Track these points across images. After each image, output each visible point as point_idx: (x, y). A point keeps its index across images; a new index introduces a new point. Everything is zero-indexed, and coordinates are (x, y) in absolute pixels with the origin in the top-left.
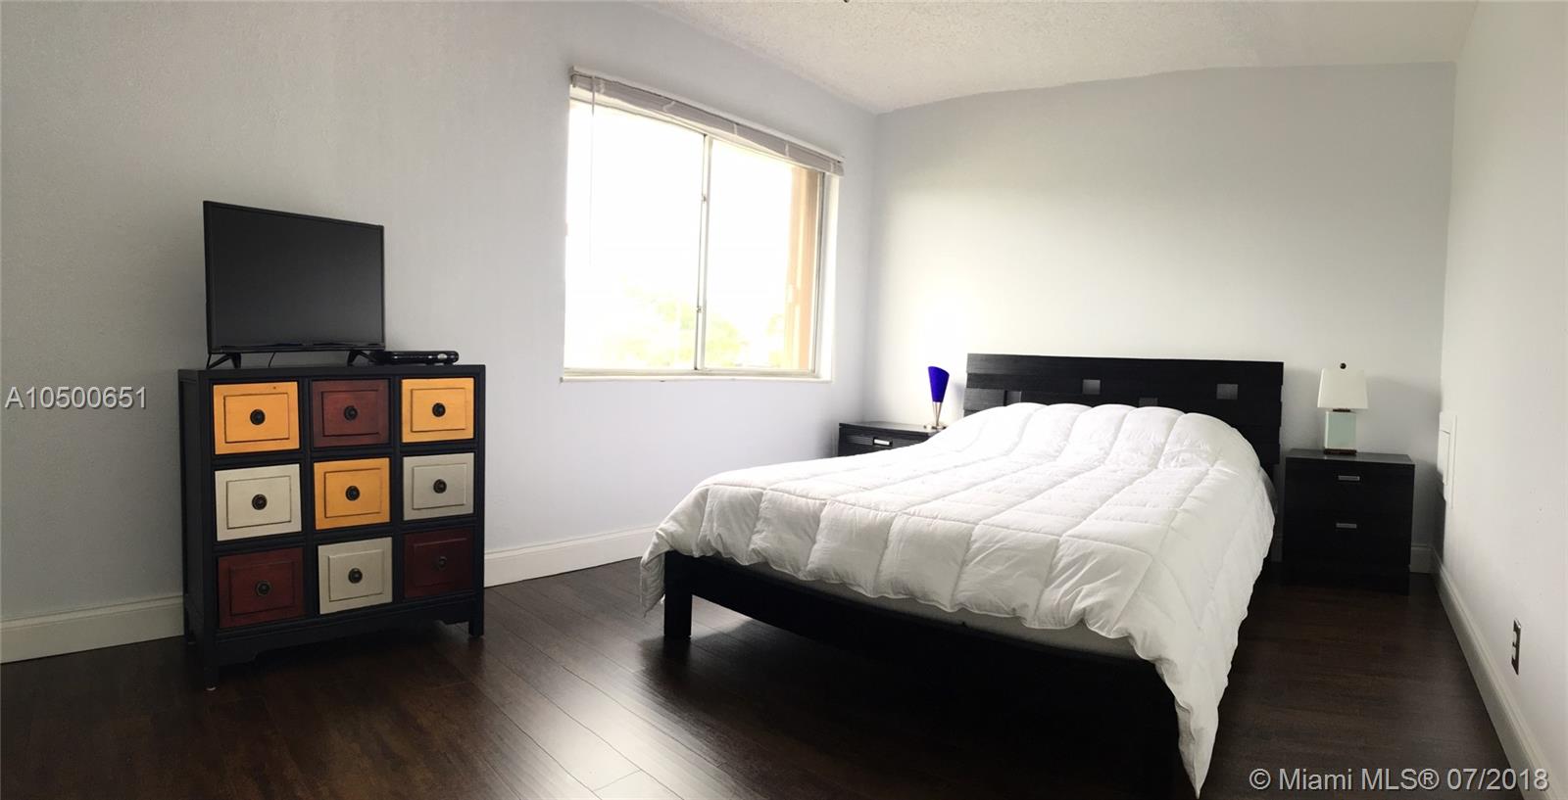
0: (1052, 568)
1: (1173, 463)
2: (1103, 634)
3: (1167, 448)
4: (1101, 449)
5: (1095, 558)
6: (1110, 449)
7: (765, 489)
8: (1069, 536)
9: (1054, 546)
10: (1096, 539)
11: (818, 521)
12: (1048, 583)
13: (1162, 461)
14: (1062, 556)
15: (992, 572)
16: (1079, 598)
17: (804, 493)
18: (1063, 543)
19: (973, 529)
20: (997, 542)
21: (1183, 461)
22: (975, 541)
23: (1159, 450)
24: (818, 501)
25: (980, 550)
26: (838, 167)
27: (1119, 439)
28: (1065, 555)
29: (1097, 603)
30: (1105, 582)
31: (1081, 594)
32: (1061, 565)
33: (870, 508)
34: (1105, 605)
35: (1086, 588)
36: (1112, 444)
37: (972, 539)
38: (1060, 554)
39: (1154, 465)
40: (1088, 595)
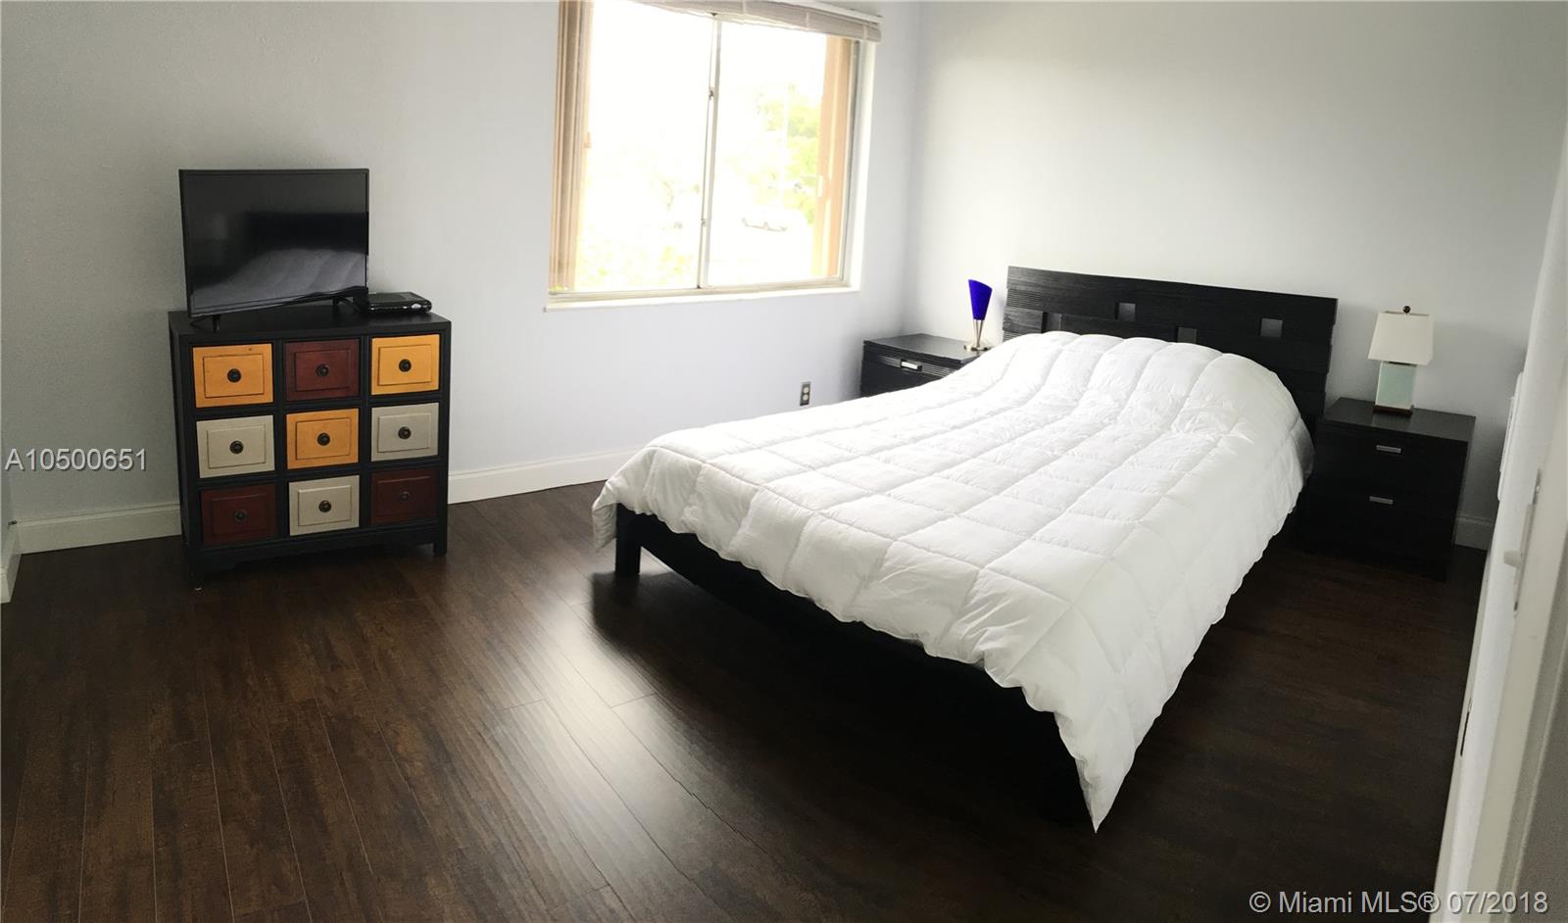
0: (966, 600)
1: (1188, 425)
2: (997, 681)
3: (1186, 404)
4: (1116, 401)
5: (1006, 601)
6: (1127, 400)
7: (704, 462)
8: (990, 568)
9: (972, 578)
10: (1015, 577)
11: (747, 508)
12: (961, 614)
13: (1177, 421)
14: (977, 591)
15: (895, 595)
16: (982, 639)
17: (741, 474)
19: (890, 544)
20: (909, 565)
21: (1201, 421)
22: (887, 560)
23: (1177, 406)
24: (752, 485)
25: (891, 569)
27: (1138, 388)
28: (981, 590)
29: (996, 650)
30: (1011, 628)
31: (985, 635)
32: (973, 602)
33: (793, 502)
34: (1004, 653)
35: (991, 630)
36: (1128, 395)
37: (886, 557)
38: (975, 588)
39: (1166, 426)
40: (990, 639)
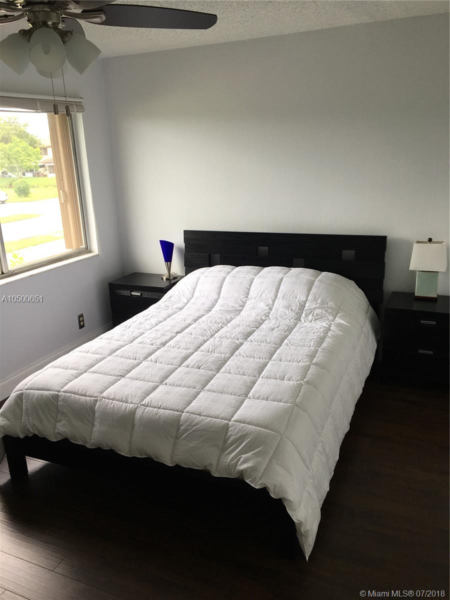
0: (225, 441)
1: (310, 317)
2: (253, 485)
3: (307, 305)
4: (267, 305)
5: (248, 438)
6: (273, 305)
7: (59, 392)
8: (235, 421)
9: (226, 428)
10: (249, 423)
11: (94, 412)
12: (223, 450)
13: (303, 315)
14: (231, 435)
15: (192, 445)
16: (239, 463)
17: (84, 392)
18: (231, 426)
19: (181, 415)
20: (195, 426)
21: (317, 315)
22: (182, 425)
23: (302, 306)
24: (93, 398)
25: (186, 430)
26: (80, 107)
27: (278, 297)
28: (233, 434)
29: (249, 468)
30: (253, 454)
31: (241, 460)
32: (229, 442)
33: (123, 402)
34: (254, 469)
35: (244, 456)
36: (274, 301)
37: (180, 423)
38: (229, 434)
39: (298, 319)
40: (245, 462)
